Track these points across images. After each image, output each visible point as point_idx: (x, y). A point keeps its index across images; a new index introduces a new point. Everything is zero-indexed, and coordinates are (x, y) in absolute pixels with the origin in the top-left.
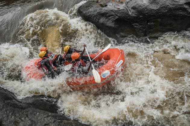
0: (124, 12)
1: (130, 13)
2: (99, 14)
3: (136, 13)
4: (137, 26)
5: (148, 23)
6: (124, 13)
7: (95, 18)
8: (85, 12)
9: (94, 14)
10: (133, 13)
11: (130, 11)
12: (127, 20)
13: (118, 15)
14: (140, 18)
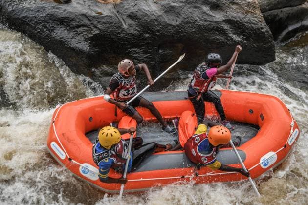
0: (112, 21)
1: (125, 27)
2: (51, 19)
3: (137, 28)
4: (138, 53)
5: (160, 51)
6: (112, 23)
7: (40, 26)
8: (10, 9)
9: (36, 17)
10: (130, 26)
11: (124, 21)
12: (119, 39)
13: (99, 26)
14: (146, 39)
